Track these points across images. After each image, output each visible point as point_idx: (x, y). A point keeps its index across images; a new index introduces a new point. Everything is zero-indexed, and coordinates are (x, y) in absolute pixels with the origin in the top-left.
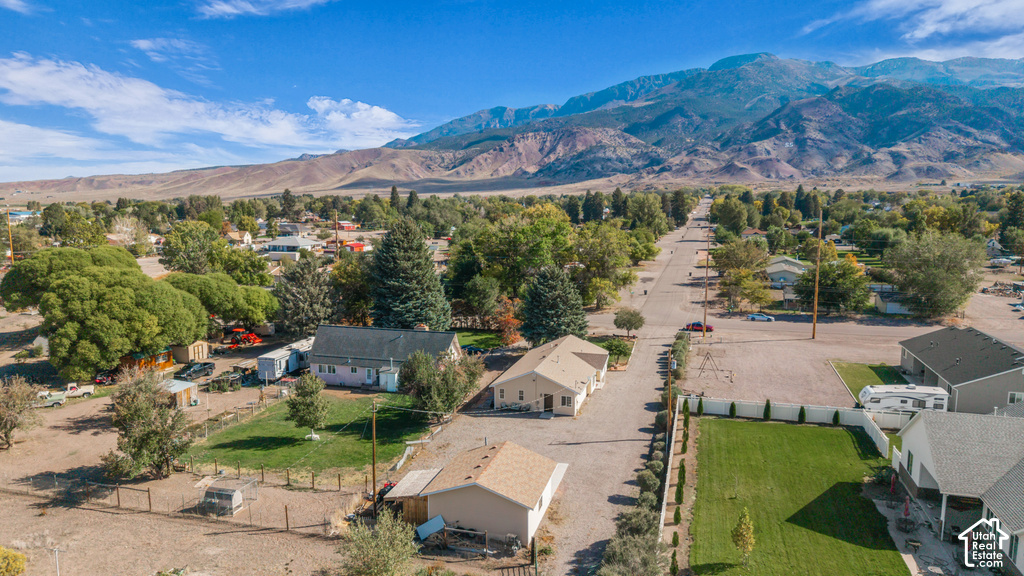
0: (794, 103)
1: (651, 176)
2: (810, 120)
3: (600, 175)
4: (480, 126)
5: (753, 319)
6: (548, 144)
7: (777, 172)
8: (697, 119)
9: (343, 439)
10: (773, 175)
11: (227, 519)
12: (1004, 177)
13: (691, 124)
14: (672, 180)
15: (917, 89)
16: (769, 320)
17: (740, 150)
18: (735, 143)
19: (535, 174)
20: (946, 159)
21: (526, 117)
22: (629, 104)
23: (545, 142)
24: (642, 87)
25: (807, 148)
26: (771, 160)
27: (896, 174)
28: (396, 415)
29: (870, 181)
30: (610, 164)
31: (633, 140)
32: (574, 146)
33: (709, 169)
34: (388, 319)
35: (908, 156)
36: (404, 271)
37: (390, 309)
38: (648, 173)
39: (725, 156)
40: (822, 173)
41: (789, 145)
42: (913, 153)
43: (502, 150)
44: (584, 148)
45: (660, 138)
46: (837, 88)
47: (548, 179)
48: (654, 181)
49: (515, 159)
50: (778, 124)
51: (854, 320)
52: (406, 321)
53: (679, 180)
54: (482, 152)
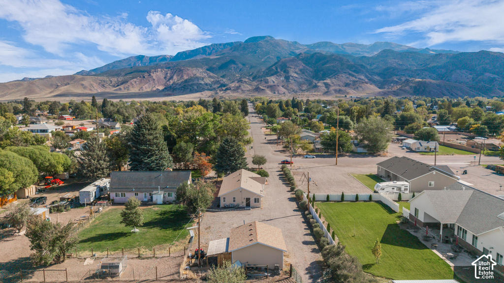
0: (283, 60)
1: (222, 92)
2: (291, 68)
3: (197, 91)
4: (130, 65)
5: (307, 157)
6: (169, 75)
7: (278, 91)
8: (240, 66)
9: (152, 230)
10: (276, 93)
11: (117, 279)
12: (368, 94)
13: (238, 68)
14: (231, 94)
15: (332, 55)
16: (313, 158)
17: (261, 81)
18: (259, 78)
19: (163, 90)
20: (346, 86)
21: (155, 61)
22: (208, 57)
23: (167, 74)
24: (213, 49)
25: (290, 80)
26: (275, 85)
27: (327, 92)
28: (171, 215)
29: (317, 95)
30: (201, 86)
31: (211, 74)
32: (182, 76)
33: (248, 89)
34: (141, 167)
35: (331, 84)
36: (149, 141)
37: (142, 161)
38: (220, 91)
39: (255, 83)
40: (297, 92)
41: (282, 78)
42: (333, 83)
43: (144, 77)
44: (187, 78)
45: (224, 74)
46: (300, 54)
47: (170, 92)
48: (223, 94)
49: (151, 82)
50: (277, 69)
51: (346, 156)
52: (151, 167)
53: (235, 94)
54: (133, 78)
